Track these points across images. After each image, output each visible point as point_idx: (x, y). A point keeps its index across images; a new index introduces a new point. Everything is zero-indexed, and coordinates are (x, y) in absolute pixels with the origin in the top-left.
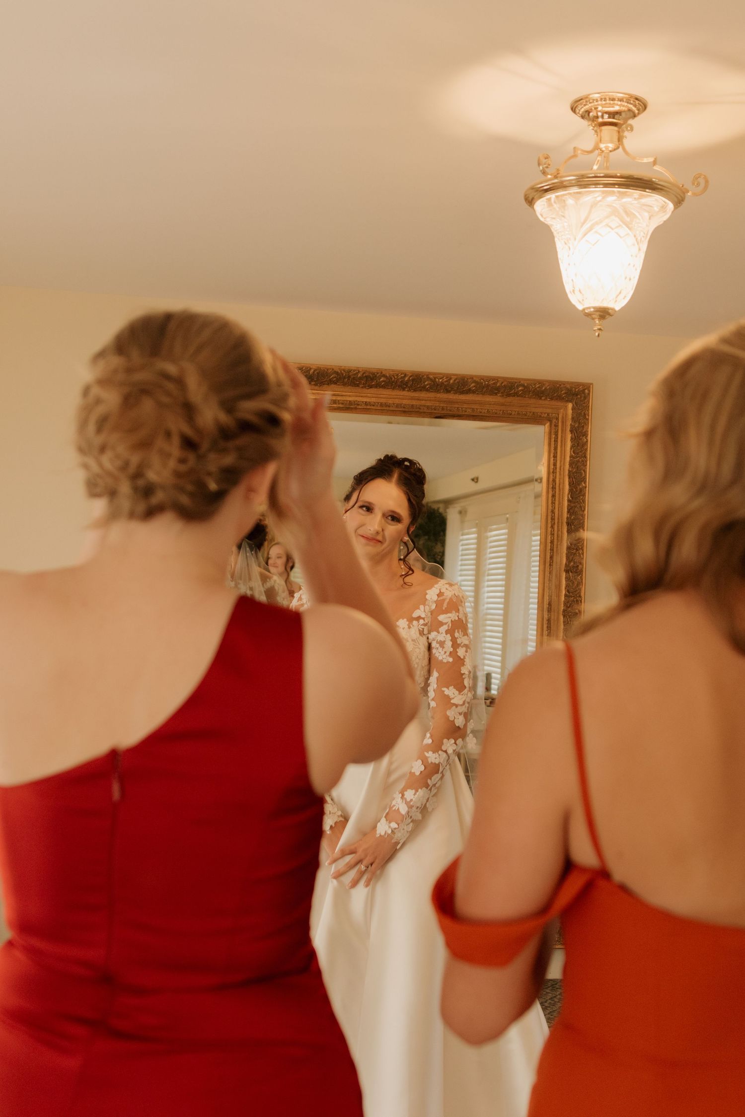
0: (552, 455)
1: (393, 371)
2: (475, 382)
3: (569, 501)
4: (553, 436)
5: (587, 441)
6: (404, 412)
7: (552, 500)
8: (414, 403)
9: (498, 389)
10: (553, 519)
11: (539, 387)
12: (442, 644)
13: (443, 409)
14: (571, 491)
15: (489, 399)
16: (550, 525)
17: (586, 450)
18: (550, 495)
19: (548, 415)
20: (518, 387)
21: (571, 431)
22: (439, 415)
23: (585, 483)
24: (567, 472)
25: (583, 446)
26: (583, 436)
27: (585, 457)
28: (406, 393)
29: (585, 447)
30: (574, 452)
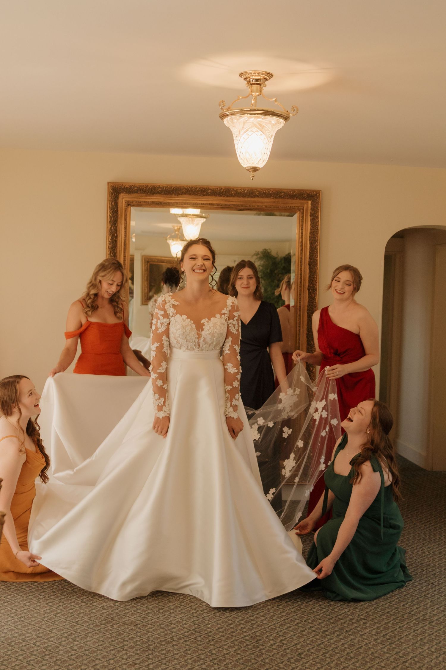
0: (300, 229)
1: (215, 187)
2: (258, 191)
3: (310, 252)
4: (301, 219)
5: (318, 221)
6: (222, 208)
7: (301, 252)
8: (227, 203)
9: (271, 195)
10: (301, 262)
11: (292, 193)
13: (242, 206)
14: (310, 247)
15: (266, 200)
16: (300, 265)
17: (318, 225)
18: (300, 250)
19: (298, 207)
20: (281, 193)
21: (311, 216)
22: (240, 209)
23: (318, 243)
24: (308, 238)
25: (316, 223)
26: (316, 218)
27: (318, 229)
28: (222, 198)
29: (317, 224)
30: (312, 227)
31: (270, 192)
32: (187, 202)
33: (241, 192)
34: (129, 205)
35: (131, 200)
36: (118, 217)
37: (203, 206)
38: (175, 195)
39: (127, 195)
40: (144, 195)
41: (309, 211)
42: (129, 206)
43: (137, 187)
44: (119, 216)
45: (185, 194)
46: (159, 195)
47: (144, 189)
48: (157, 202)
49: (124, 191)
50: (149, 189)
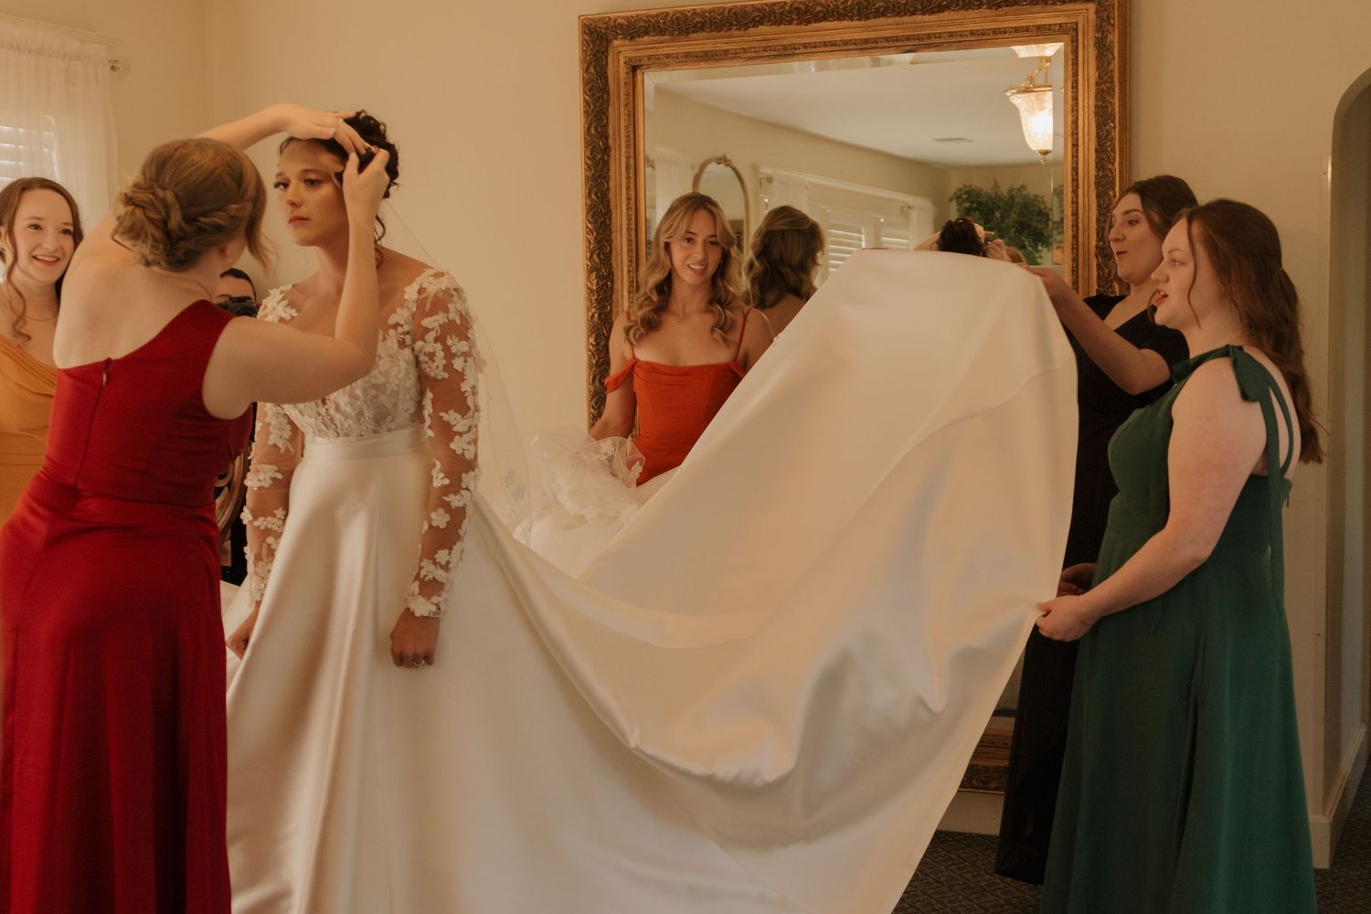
0: (1070, 85)
4: (1070, 57)
5: (1114, 57)
12: (432, 356)
13: (911, 38)
17: (1112, 71)
21: (1095, 45)
22: (911, 47)
23: (1113, 121)
24: (1092, 109)
25: (1108, 65)
26: (1108, 49)
27: (1112, 82)
29: (1111, 67)
30: (1099, 77)
34: (634, 69)
35: (639, 54)
36: (608, 101)
37: (809, 50)
38: (739, 29)
39: (627, 42)
40: (667, 37)
41: (1092, 34)
42: (639, 72)
43: (644, 21)
44: (611, 100)
45: (762, 24)
46: (700, 34)
47: (658, 22)
48: (696, 52)
49: (617, 34)
50: (672, 22)
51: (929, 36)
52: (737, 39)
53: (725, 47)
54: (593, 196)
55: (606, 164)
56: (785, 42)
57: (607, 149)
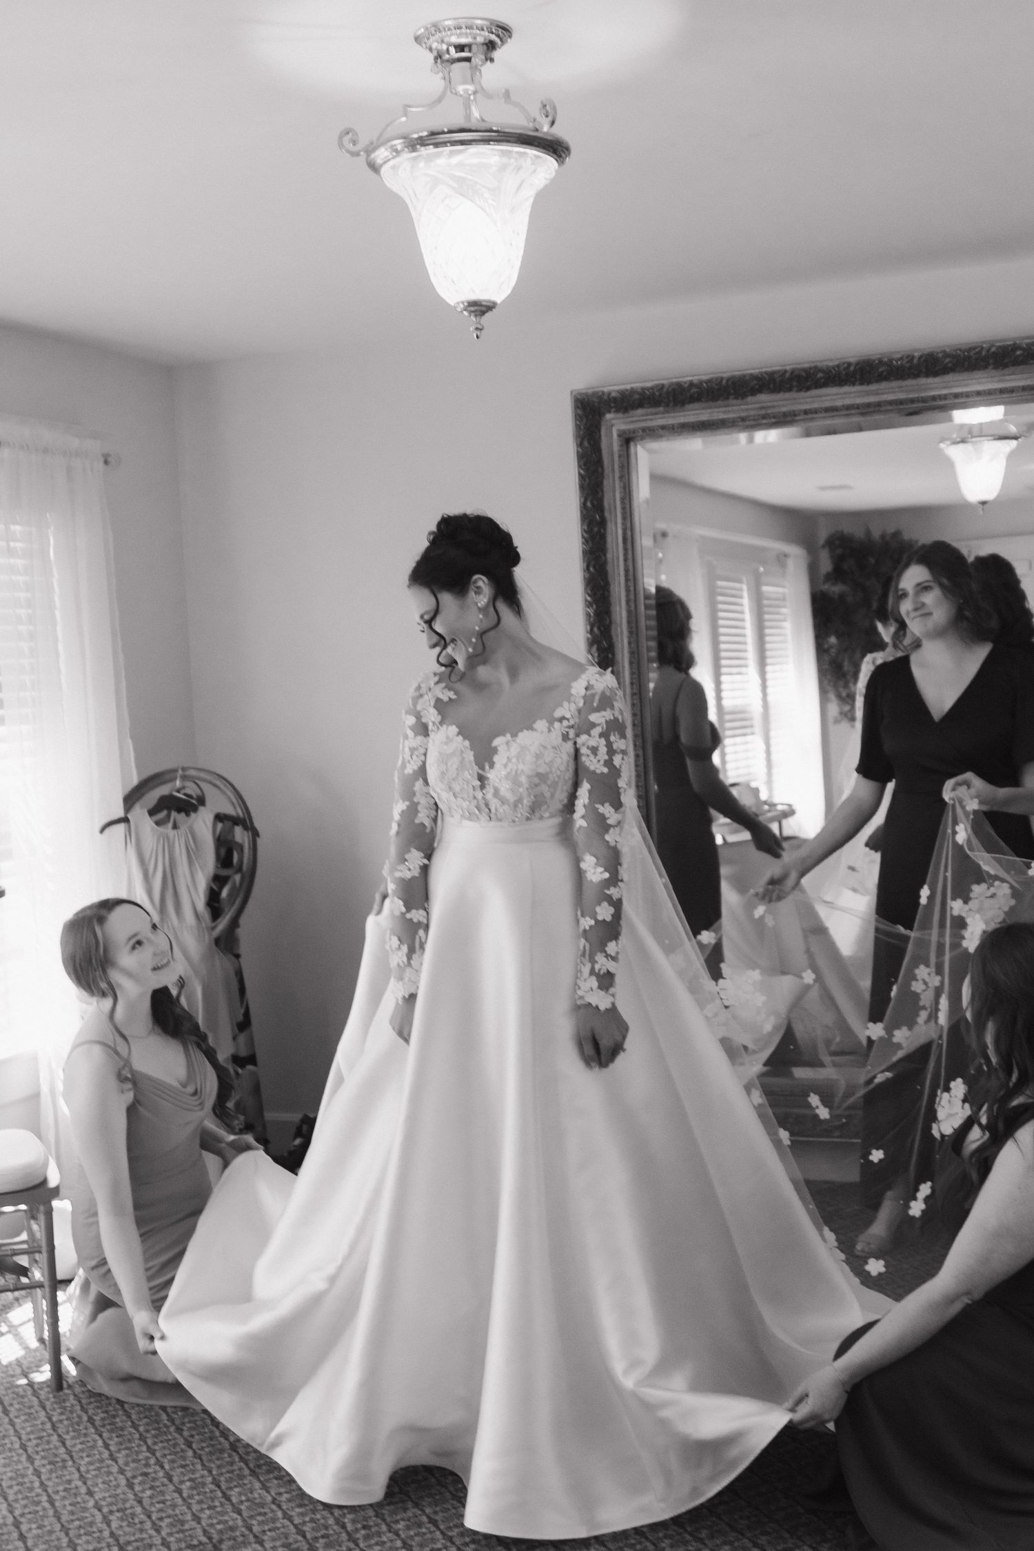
12: (594, 750)
13: (914, 402)
20: (1014, 350)
22: (911, 410)
28: (857, 388)
31: (984, 353)
32: (769, 411)
33: (902, 366)
34: (628, 441)
35: (632, 426)
36: (602, 474)
37: (810, 416)
38: (736, 398)
39: (620, 415)
40: (661, 409)
42: (632, 445)
43: (638, 393)
44: (606, 471)
45: (760, 392)
46: (697, 405)
47: (654, 394)
48: (693, 422)
49: (611, 407)
50: (668, 393)
51: (934, 398)
52: (734, 409)
53: (722, 416)
54: (591, 569)
55: (603, 537)
56: (784, 409)
57: (603, 523)
